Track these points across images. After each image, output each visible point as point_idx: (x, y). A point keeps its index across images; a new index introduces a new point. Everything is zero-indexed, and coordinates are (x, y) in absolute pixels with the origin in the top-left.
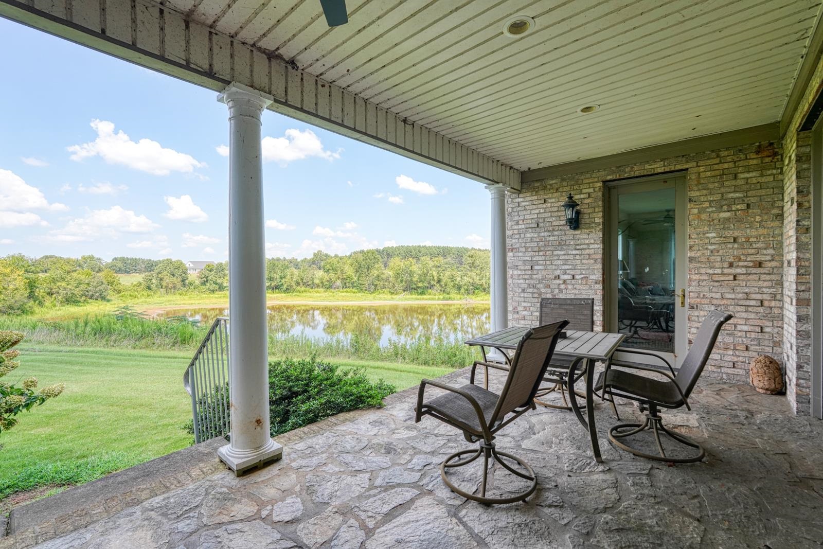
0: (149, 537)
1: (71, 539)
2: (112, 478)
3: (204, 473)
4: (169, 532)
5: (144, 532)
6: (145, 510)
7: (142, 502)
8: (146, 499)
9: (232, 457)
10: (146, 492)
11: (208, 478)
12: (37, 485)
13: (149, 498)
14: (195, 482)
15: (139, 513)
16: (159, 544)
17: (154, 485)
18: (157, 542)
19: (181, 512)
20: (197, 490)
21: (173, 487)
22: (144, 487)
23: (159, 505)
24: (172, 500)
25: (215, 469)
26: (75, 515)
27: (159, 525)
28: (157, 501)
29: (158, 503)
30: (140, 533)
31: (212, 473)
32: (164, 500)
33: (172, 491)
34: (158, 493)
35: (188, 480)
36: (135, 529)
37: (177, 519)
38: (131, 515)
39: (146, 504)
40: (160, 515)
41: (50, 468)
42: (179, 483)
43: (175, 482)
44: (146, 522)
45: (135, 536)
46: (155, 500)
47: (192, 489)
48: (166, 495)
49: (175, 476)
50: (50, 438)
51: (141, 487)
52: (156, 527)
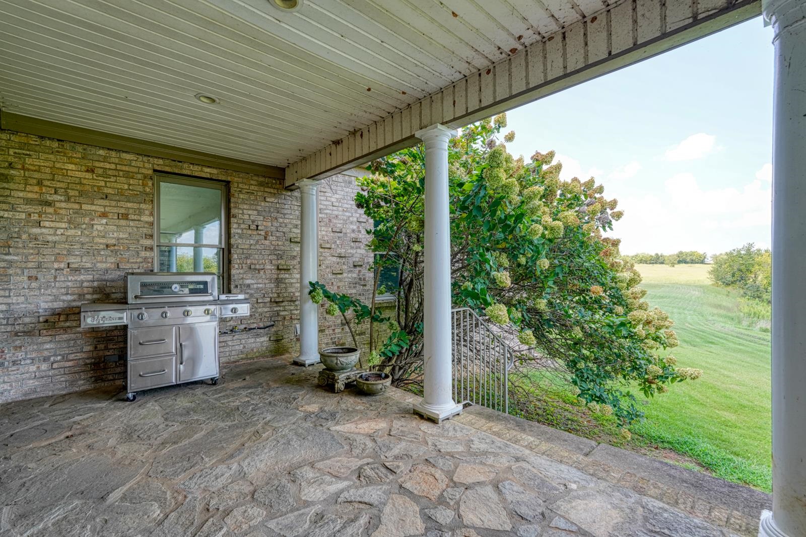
0: (615, 521)
1: (584, 478)
2: (669, 467)
3: (727, 522)
4: (631, 533)
5: (618, 516)
6: (639, 503)
7: (645, 495)
8: (650, 496)
9: (764, 529)
10: (657, 491)
11: (725, 530)
12: (685, 453)
13: (653, 497)
14: (706, 521)
15: (632, 500)
16: (614, 532)
17: (670, 491)
18: (615, 530)
19: (659, 530)
20: (698, 529)
21: (682, 507)
22: (661, 486)
23: (652, 509)
24: (666, 515)
25: (747, 529)
26: (602, 466)
27: (632, 521)
28: (654, 504)
29: (654, 506)
30: (614, 513)
31: (736, 530)
32: (660, 508)
33: (677, 509)
34: (664, 500)
35: (703, 514)
36: (615, 507)
37: (650, 531)
38: (627, 496)
39: (645, 499)
40: (644, 516)
41: (704, 446)
42: (692, 508)
43: (689, 505)
44: (628, 511)
45: (609, 512)
46: (654, 502)
47: (695, 523)
48: (666, 506)
49: (696, 500)
50: (726, 424)
51: (659, 484)
52: (628, 520)
